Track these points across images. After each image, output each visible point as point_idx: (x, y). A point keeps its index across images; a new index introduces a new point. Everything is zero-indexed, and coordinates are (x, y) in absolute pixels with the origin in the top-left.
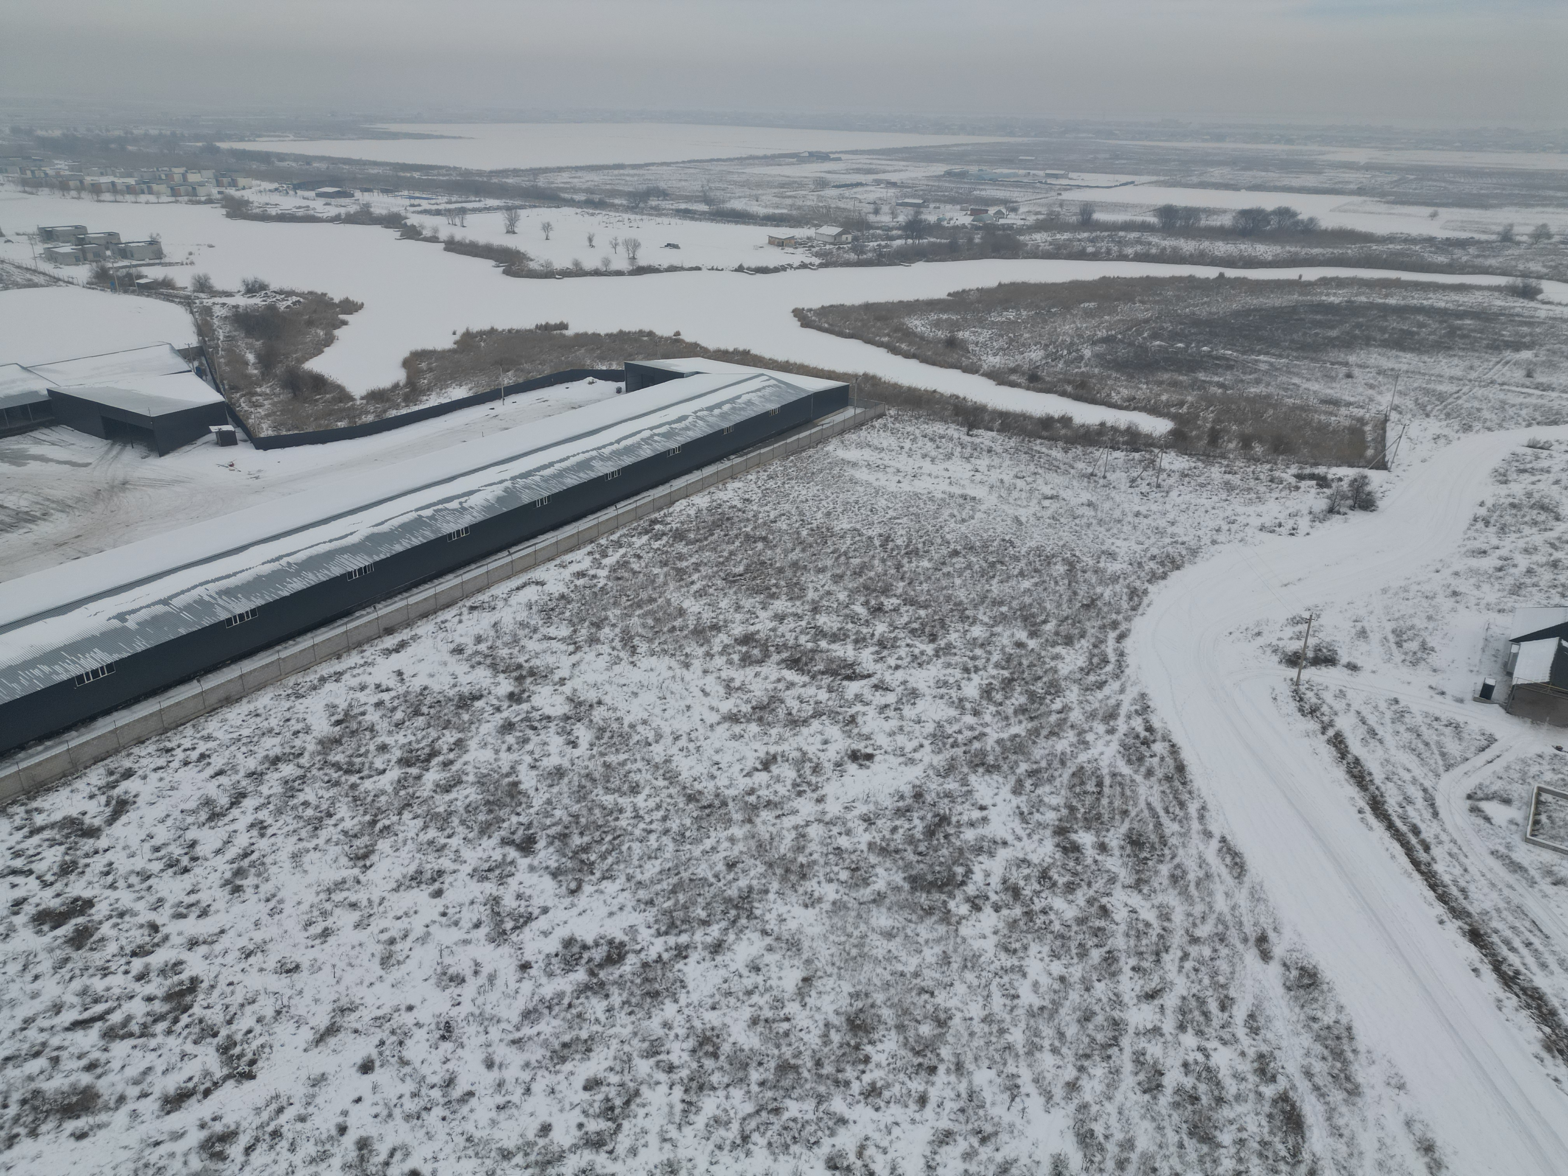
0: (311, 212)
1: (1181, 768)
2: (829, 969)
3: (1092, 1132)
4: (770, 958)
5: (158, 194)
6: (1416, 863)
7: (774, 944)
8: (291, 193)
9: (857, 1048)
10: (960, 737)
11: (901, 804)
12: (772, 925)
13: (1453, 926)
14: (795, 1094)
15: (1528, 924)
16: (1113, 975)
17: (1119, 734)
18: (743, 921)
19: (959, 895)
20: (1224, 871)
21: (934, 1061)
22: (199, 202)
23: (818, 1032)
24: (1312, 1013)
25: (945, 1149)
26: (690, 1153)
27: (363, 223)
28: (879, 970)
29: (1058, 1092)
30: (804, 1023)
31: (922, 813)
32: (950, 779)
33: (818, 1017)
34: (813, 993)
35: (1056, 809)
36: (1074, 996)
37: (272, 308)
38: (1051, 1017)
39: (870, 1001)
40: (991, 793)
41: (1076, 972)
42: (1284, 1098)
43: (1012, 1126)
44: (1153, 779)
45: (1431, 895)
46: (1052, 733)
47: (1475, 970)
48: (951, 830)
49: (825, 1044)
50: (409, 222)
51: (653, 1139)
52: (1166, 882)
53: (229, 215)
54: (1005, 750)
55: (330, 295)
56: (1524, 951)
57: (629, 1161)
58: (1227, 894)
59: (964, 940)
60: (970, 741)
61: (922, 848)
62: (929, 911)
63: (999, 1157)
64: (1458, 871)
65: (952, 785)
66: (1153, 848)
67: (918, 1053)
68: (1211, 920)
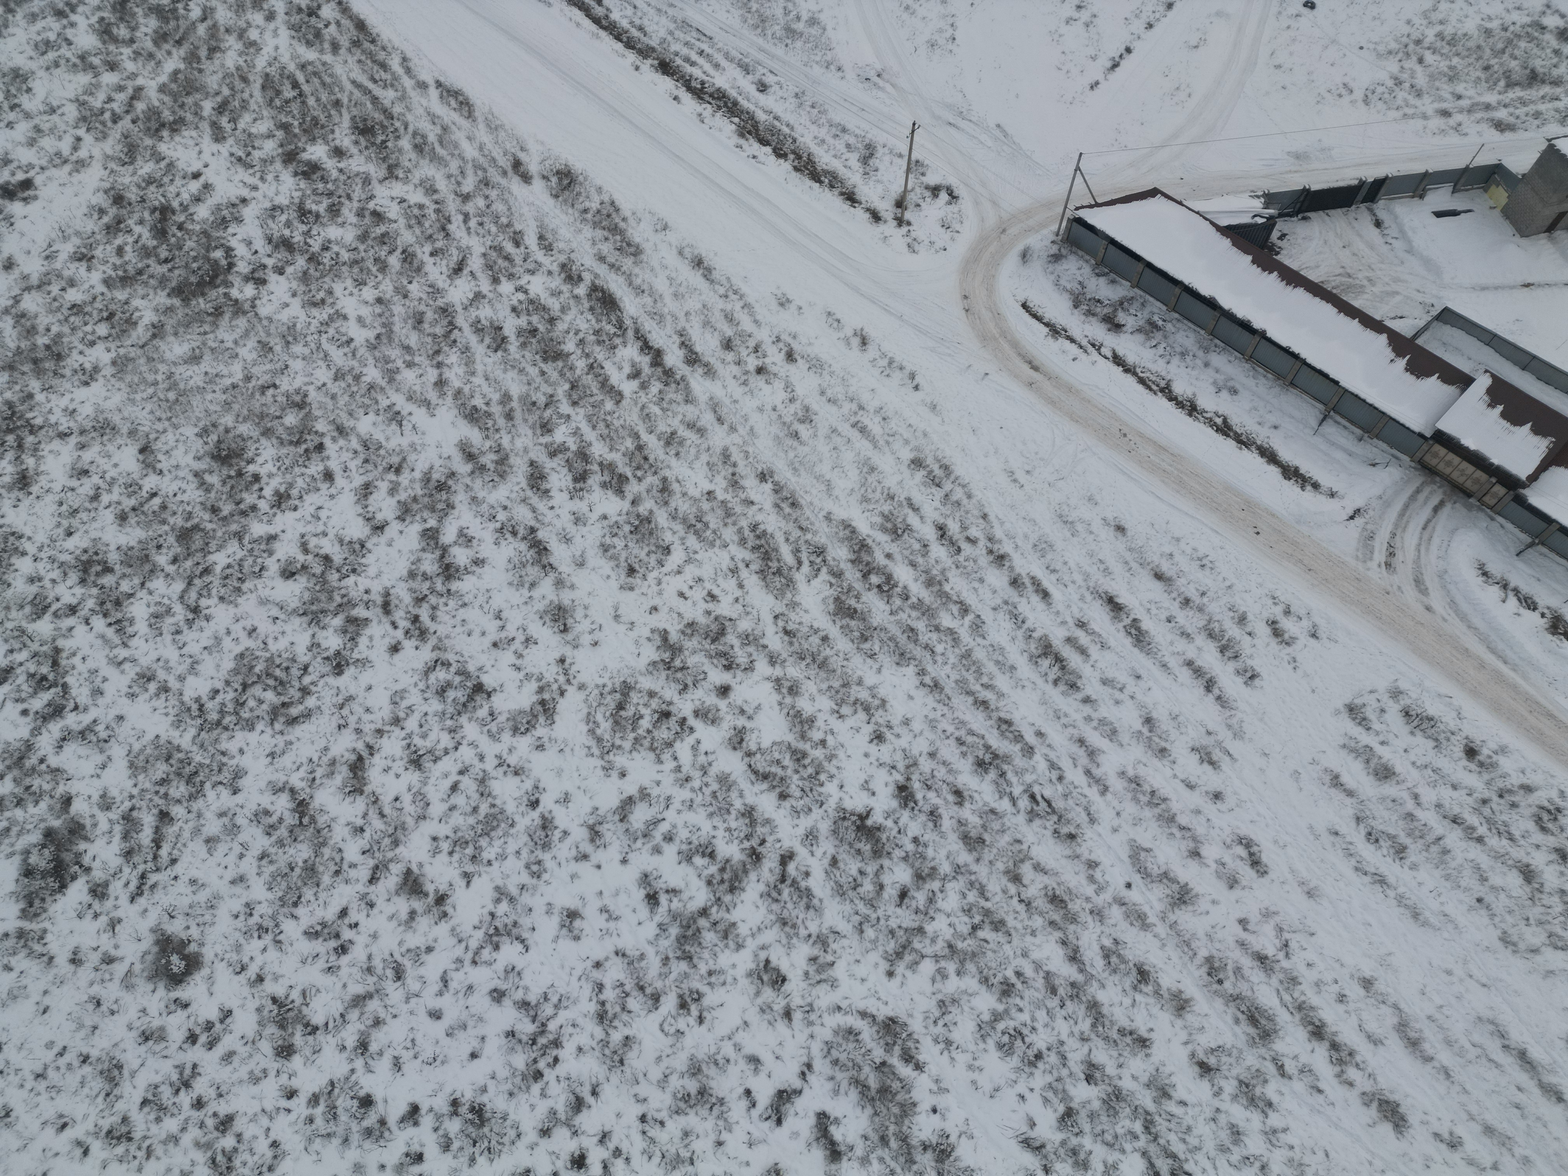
1: (361, 25)
2: (160, 426)
3: (475, 408)
4: (87, 456)
6: (597, 21)
7: (83, 439)
9: (240, 474)
10: (115, 106)
11: (106, 219)
12: (65, 424)
13: (646, 65)
14: (213, 546)
15: (694, 34)
16: (419, 270)
17: (281, 17)
18: (30, 440)
19: (237, 281)
20: (455, 116)
21: (317, 440)
23: (193, 486)
24: (581, 207)
25: (371, 499)
26: (154, 656)
28: (209, 397)
29: (432, 395)
30: (174, 487)
31: (136, 217)
32: (139, 162)
33: (181, 474)
34: (160, 457)
35: (270, 136)
36: (398, 309)
38: (390, 340)
39: (221, 429)
40: (193, 153)
41: (387, 287)
42: (594, 288)
43: (412, 446)
44: (343, 51)
45: (619, 46)
46: (213, 50)
47: (676, 98)
48: (181, 218)
49: (208, 491)
51: (107, 670)
52: (413, 156)
54: (175, 96)
56: (701, 61)
57: (100, 701)
58: (469, 138)
59: (270, 319)
60: (130, 105)
61: (164, 254)
62: (218, 312)
63: (417, 475)
64: (629, 11)
65: (146, 168)
66: (384, 128)
67: (298, 443)
68: (470, 172)
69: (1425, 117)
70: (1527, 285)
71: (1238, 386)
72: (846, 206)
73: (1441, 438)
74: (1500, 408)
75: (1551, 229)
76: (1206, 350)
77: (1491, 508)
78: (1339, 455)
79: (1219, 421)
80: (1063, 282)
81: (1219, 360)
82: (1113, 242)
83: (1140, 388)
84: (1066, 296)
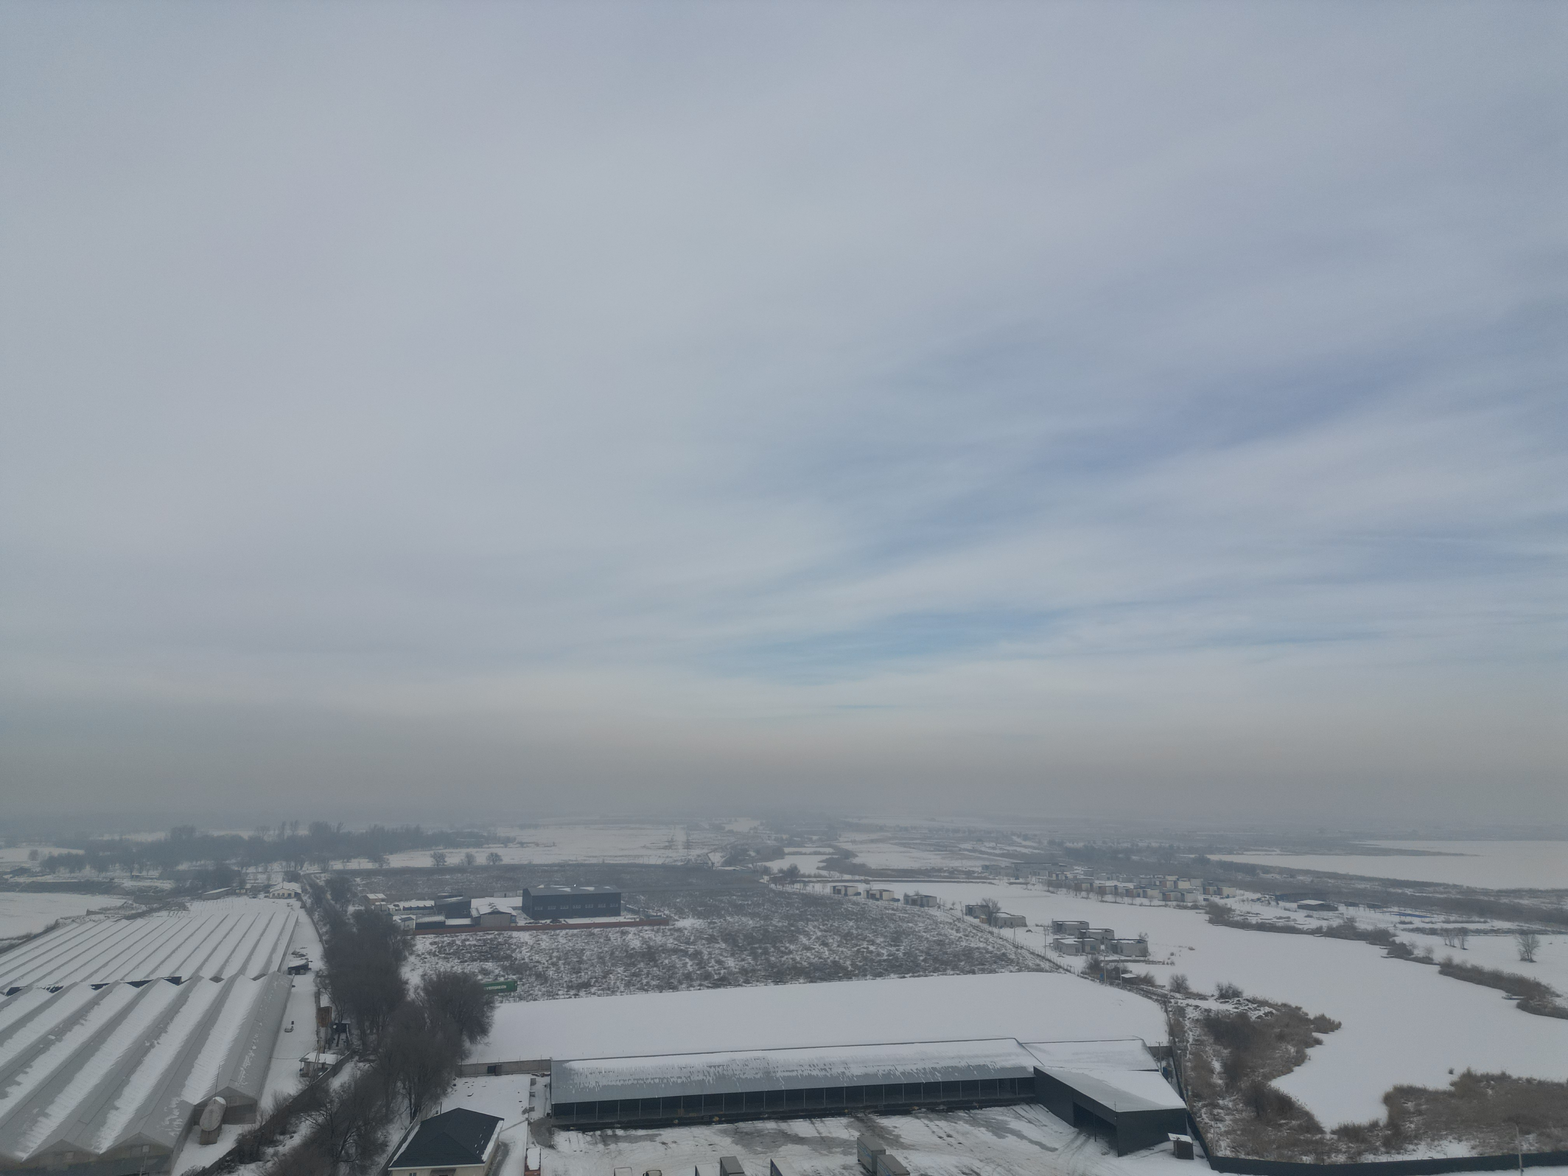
0: (1292, 923)
5: (1151, 898)
8: (1273, 903)
22: (1186, 908)
27: (1346, 938)
37: (1243, 1016)
50: (1398, 940)
53: (1211, 921)
55: (1304, 1010)
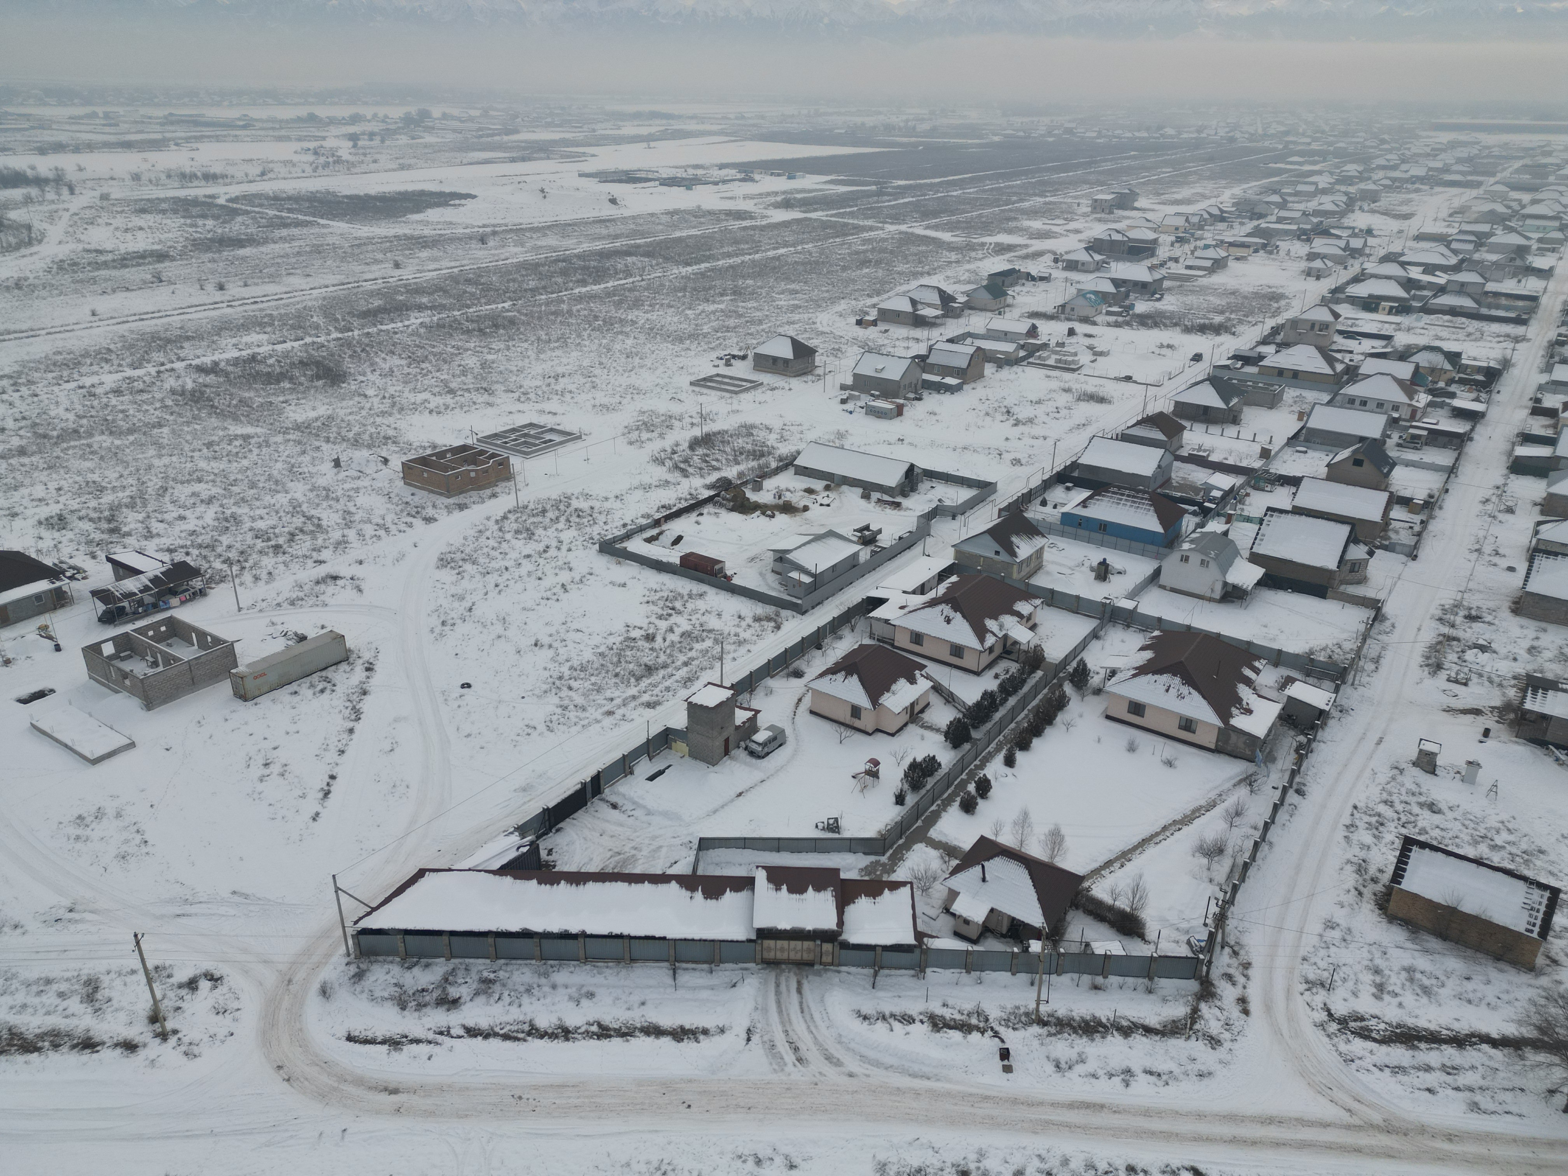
69: (598, 721)
70: (740, 794)
71: (592, 989)
72: (86, 1057)
73: (764, 934)
74: (784, 887)
75: (727, 752)
76: (546, 975)
77: (832, 964)
78: (705, 994)
79: (595, 1028)
80: (378, 994)
81: (562, 976)
82: (407, 932)
83: (509, 1044)
84: (389, 1004)
